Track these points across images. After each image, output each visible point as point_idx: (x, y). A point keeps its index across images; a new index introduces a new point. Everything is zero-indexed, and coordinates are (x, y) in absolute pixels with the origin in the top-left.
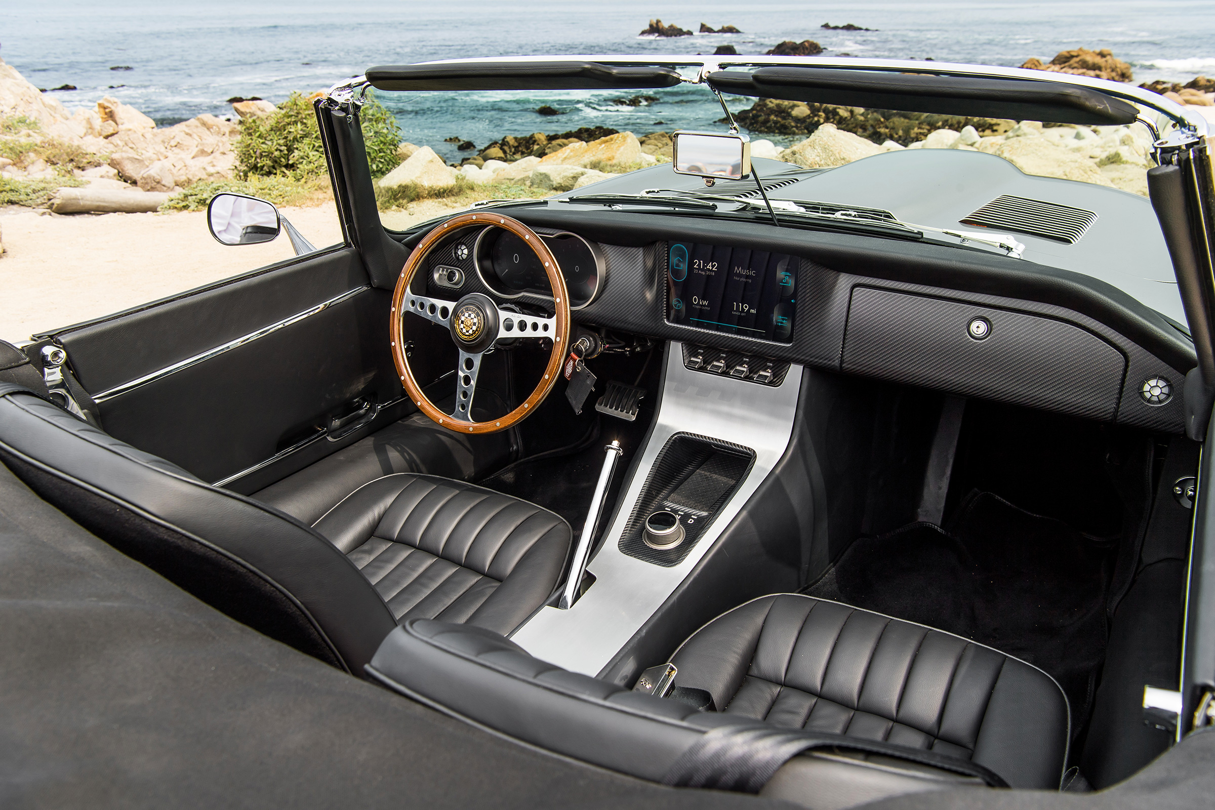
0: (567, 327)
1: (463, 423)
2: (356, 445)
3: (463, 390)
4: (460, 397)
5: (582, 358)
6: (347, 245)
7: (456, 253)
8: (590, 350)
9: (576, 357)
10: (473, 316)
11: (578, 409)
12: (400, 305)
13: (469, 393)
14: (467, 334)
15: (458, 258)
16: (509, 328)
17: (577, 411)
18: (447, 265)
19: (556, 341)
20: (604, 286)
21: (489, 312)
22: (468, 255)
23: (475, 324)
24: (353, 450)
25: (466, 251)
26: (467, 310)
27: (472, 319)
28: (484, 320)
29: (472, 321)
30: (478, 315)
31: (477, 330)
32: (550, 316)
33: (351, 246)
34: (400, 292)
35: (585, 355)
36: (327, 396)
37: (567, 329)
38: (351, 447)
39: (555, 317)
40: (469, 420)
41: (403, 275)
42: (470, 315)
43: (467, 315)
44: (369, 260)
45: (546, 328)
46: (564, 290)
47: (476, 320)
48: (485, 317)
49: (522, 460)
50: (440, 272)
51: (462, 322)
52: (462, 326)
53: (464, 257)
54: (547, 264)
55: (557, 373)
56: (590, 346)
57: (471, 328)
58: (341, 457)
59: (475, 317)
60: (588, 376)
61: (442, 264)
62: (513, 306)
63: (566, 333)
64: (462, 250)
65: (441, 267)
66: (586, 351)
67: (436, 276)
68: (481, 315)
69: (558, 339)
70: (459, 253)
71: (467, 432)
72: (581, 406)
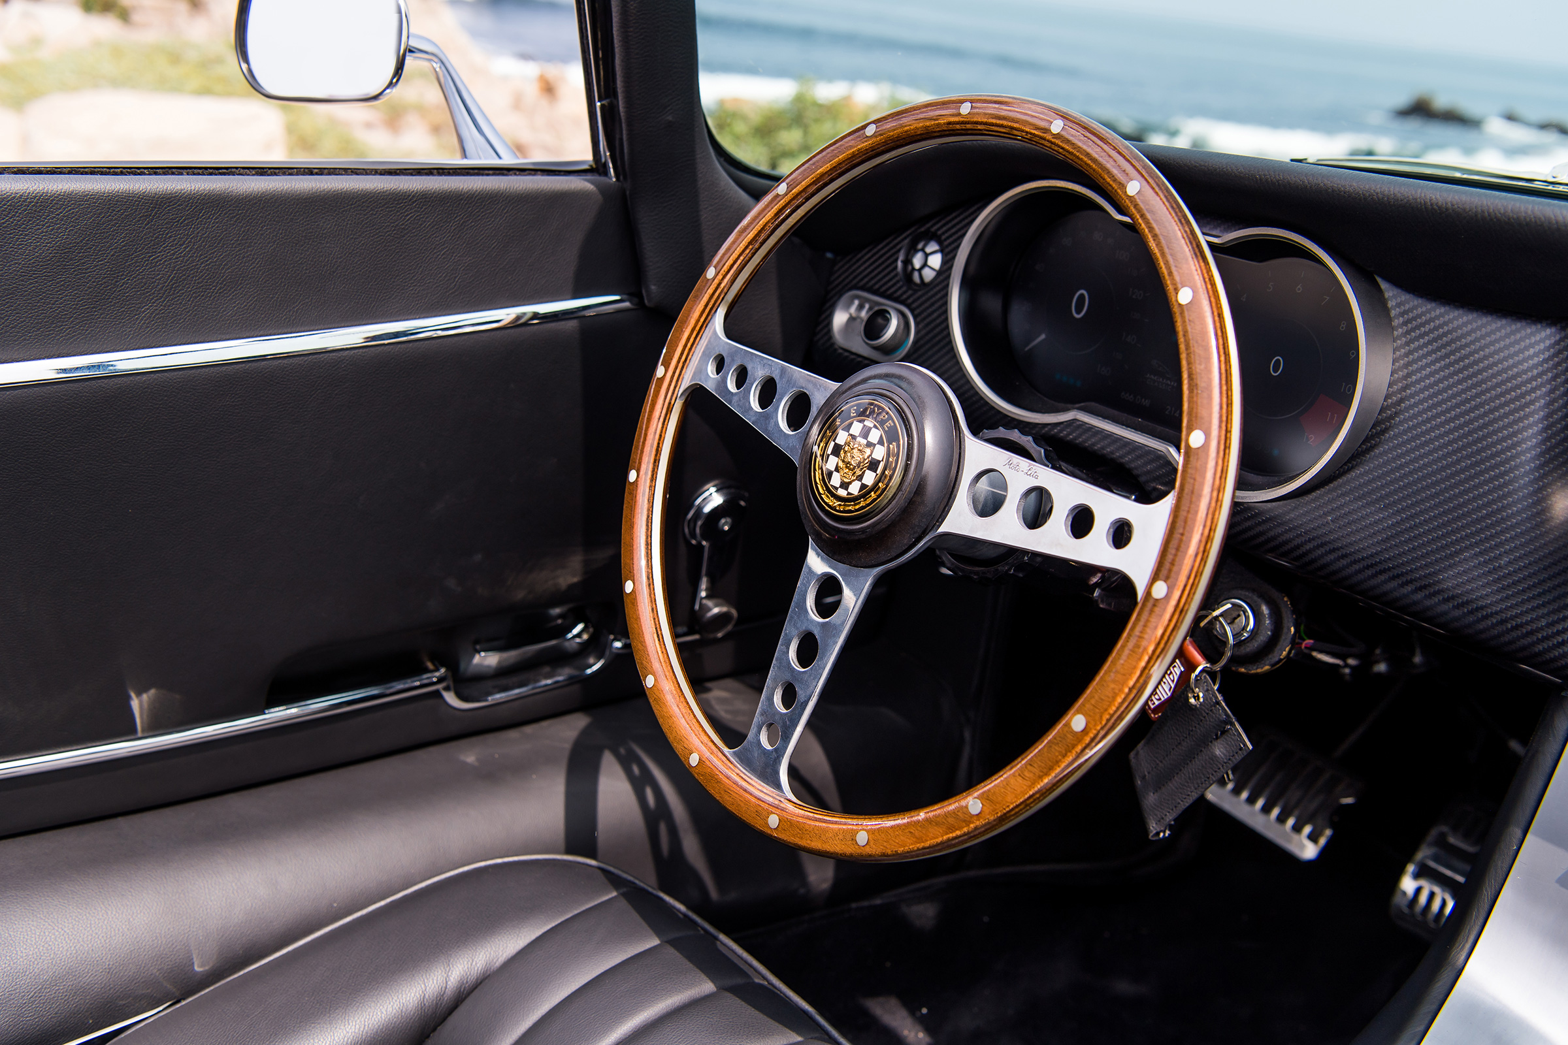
0: (1205, 552)
1: (758, 788)
2: (529, 729)
3: (788, 677)
4: (770, 699)
5: (1217, 667)
6: (598, 168)
7: (908, 262)
8: (1254, 645)
9: (1197, 656)
10: (874, 436)
11: (1159, 821)
12: (684, 363)
13: (801, 694)
14: (842, 493)
15: (908, 276)
16: (989, 507)
17: (1153, 827)
18: (876, 293)
19: (1148, 593)
20: (1367, 440)
21: (931, 437)
22: (939, 273)
23: (873, 465)
24: (513, 743)
25: (936, 261)
26: (863, 414)
27: (869, 445)
28: (909, 457)
29: (868, 451)
30: (892, 436)
31: (875, 487)
32: (1147, 496)
33: (605, 173)
34: (692, 322)
35: (1232, 659)
36: (451, 583)
37: (1204, 560)
38: (513, 734)
39: (1168, 502)
40: (777, 786)
41: (711, 272)
42: (866, 433)
43: (856, 428)
44: (648, 222)
45: (1121, 534)
46: (1230, 404)
47: (879, 453)
48: (914, 452)
49: (972, 873)
50: (853, 310)
51: (837, 450)
52: (832, 462)
53: (928, 275)
54: (1184, 296)
55: (1120, 718)
56: (1254, 633)
57: (860, 478)
58: (470, 755)
59: (881, 442)
60: (1224, 732)
61: (863, 289)
62: (1027, 441)
63: (1199, 574)
64: (927, 255)
65: (857, 297)
66: (1239, 644)
67: (840, 319)
68: (903, 440)
69: (1160, 590)
70: (917, 261)
71: (758, 824)
72: (1170, 818)
